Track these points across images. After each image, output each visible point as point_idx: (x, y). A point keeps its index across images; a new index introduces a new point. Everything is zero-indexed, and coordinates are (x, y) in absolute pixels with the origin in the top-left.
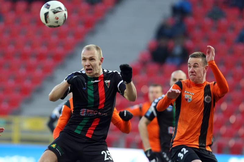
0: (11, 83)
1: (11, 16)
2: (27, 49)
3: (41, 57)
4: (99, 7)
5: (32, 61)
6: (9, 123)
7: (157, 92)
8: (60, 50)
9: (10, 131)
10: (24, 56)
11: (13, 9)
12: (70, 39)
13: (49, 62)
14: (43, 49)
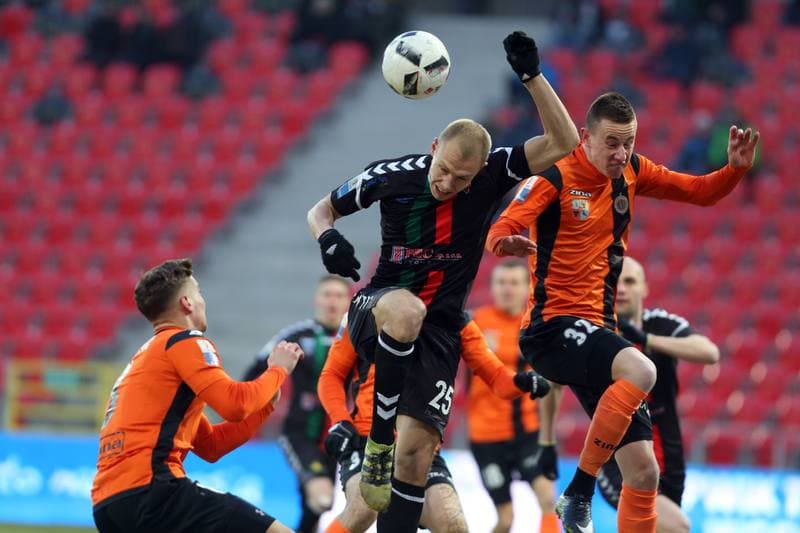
0: (93, 275)
1: (92, 105)
2: (135, 188)
3: (170, 209)
4: (321, 79)
5: (150, 219)
6: (87, 380)
7: (514, 282)
8: (219, 191)
9: (90, 402)
10: (129, 208)
11: (99, 84)
12: (246, 162)
13: (192, 221)
14: (177, 190)
